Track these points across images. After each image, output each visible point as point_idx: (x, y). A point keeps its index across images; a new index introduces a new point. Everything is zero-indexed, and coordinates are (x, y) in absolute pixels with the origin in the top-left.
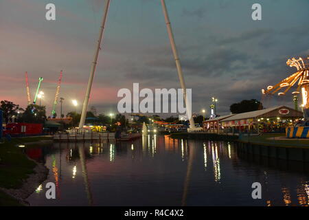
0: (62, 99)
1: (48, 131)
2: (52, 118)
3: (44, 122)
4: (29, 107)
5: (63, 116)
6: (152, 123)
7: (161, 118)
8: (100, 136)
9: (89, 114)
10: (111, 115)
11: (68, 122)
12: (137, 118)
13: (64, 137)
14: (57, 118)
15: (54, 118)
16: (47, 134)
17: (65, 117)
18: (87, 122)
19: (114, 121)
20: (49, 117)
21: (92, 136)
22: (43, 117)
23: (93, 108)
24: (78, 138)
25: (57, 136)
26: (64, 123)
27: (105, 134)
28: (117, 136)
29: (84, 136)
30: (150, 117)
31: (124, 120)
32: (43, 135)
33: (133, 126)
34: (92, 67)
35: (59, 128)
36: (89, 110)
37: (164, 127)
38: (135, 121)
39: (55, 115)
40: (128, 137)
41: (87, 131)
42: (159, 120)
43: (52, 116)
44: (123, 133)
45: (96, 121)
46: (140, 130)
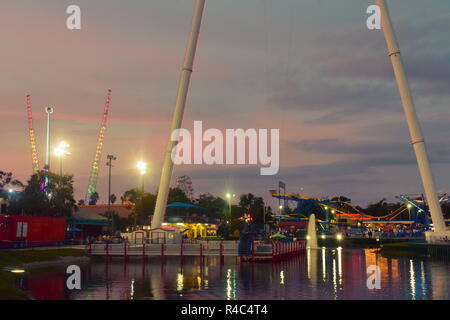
0: (110, 157)
1: (78, 235)
2: (87, 204)
3: (68, 213)
4: (34, 177)
5: (112, 198)
6: (331, 217)
7: (353, 205)
8: (202, 249)
9: (175, 195)
10: (230, 197)
11: (124, 214)
12: (293, 205)
13: (117, 250)
14: (98, 203)
15: (93, 203)
16: (77, 243)
17: (118, 202)
18: (169, 214)
19: (237, 211)
20: (82, 202)
21: (182, 249)
22: (67, 201)
23: (184, 179)
24: (148, 253)
25: (99, 248)
26: (116, 217)
27: (214, 245)
28: (243, 250)
29: (163, 248)
30: (326, 202)
31: (261, 209)
32: (66, 244)
33: (284, 224)
34: (183, 79)
35: (105, 229)
36: (174, 185)
37: (363, 228)
38: (287, 210)
39: (95, 196)
40: (271, 250)
41: (171, 236)
42: (351, 210)
43: (89, 200)
44: (258, 243)
45: (192, 211)
46: (301, 235)
